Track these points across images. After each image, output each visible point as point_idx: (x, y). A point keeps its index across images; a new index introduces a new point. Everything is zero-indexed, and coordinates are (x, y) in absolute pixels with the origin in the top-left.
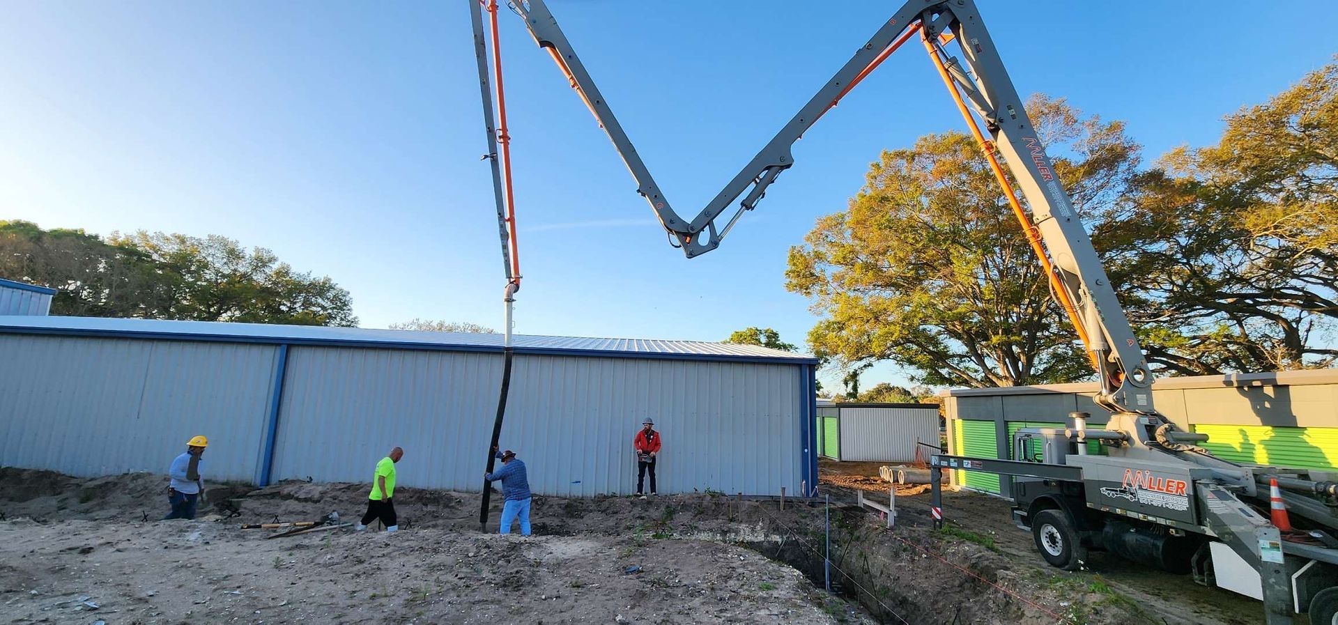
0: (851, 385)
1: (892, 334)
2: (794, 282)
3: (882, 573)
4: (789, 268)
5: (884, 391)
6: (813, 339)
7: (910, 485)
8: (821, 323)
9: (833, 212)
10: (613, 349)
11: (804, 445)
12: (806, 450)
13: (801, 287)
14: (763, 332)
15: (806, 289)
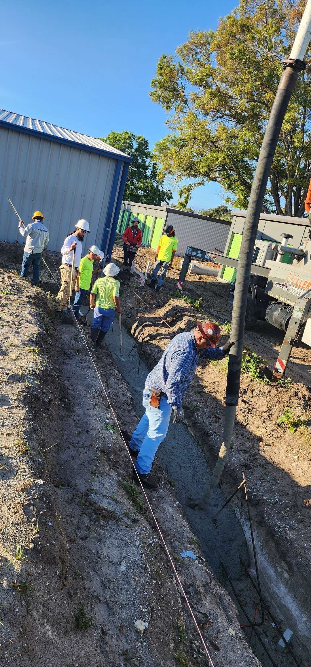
0: (184, 196)
1: (217, 159)
2: (159, 92)
3: (126, 313)
4: (157, 77)
5: (222, 212)
6: (158, 149)
7: (193, 274)
8: (169, 137)
9: (207, 31)
10: (10, 122)
11: (107, 225)
12: (107, 229)
13: (164, 100)
14: (136, 138)
15: (168, 103)
